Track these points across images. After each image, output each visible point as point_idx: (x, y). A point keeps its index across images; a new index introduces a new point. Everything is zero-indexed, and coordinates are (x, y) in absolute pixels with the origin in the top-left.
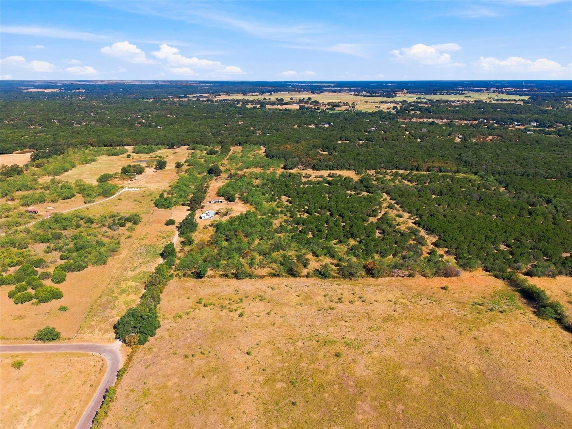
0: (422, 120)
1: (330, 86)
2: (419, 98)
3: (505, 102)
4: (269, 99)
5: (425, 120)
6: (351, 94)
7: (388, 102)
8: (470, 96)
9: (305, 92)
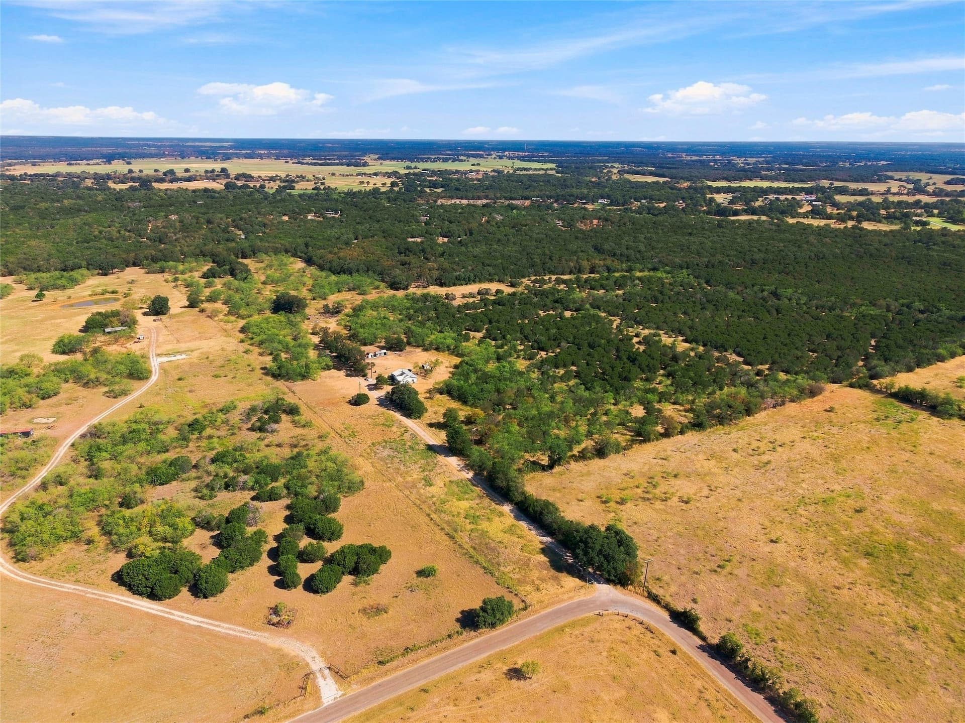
0: (453, 201)
1: (223, 147)
2: (408, 168)
3: (531, 172)
4: (141, 171)
5: (458, 202)
6: (287, 162)
7: (370, 174)
8: (478, 164)
9: (192, 158)
